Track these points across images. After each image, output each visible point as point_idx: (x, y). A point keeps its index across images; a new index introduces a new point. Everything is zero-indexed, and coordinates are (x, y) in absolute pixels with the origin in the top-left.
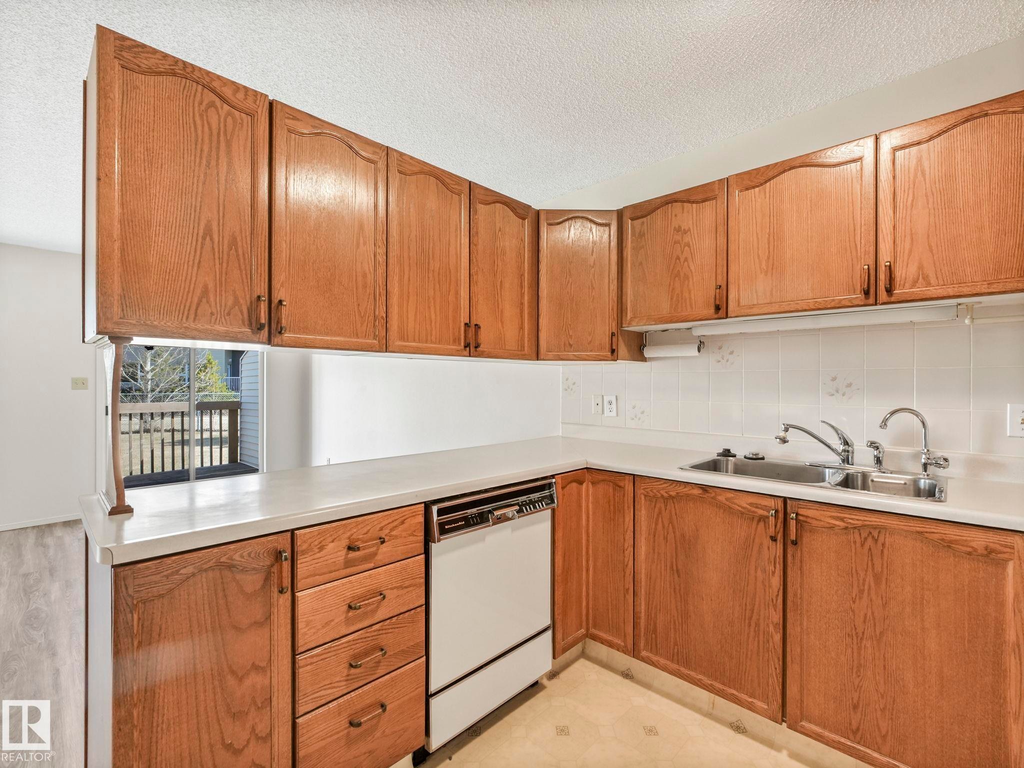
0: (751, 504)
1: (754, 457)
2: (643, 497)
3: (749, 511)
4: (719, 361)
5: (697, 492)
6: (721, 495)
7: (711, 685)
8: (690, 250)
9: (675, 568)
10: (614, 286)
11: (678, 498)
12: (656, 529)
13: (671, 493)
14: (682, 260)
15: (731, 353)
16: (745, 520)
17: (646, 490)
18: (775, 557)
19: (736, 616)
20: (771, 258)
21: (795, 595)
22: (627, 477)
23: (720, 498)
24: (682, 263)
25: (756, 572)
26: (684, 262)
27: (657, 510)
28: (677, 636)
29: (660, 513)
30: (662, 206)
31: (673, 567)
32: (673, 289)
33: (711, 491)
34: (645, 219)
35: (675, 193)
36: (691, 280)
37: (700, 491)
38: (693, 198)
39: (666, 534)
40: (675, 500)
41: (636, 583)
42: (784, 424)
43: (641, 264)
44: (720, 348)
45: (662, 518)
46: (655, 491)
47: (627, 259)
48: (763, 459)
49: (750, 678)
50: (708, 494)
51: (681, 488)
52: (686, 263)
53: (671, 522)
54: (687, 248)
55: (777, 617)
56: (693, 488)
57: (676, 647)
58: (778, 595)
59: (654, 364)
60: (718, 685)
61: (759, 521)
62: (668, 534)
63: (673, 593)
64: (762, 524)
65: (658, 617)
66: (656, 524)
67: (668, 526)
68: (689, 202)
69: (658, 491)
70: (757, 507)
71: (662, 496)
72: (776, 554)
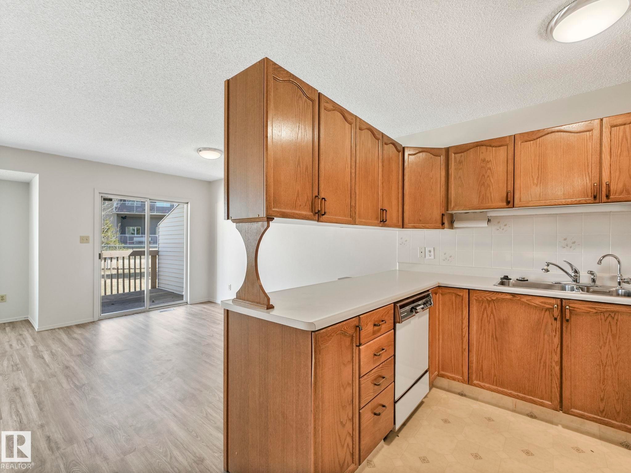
0: (542, 302)
1: (523, 279)
2: (475, 301)
3: (540, 306)
4: (498, 230)
5: (509, 297)
6: (523, 298)
7: (517, 395)
8: (491, 171)
9: (494, 336)
10: (443, 189)
11: (498, 300)
12: (482, 317)
13: (493, 298)
14: (486, 176)
15: (506, 225)
16: (538, 310)
17: (477, 297)
18: (556, 328)
19: (532, 359)
20: (540, 178)
21: (568, 346)
22: (465, 290)
23: (523, 300)
24: (486, 178)
25: (544, 336)
26: (487, 178)
27: (483, 307)
28: (496, 371)
29: (485, 308)
30: (474, 147)
31: (493, 336)
32: (480, 192)
33: (518, 296)
34: (463, 154)
35: (482, 141)
36: (491, 187)
37: (511, 297)
38: (493, 144)
39: (489, 319)
40: (495, 302)
41: (470, 345)
42: (546, 263)
43: (460, 177)
44: (499, 222)
45: (486, 311)
46: (483, 297)
47: (451, 175)
48: (527, 280)
49: (540, 390)
50: (515, 298)
51: (499, 295)
52: (488, 178)
53: (492, 312)
54: (489, 171)
55: (557, 358)
56: (507, 295)
57: (495, 377)
58: (557, 347)
59: (457, 230)
60: (521, 395)
61: (546, 310)
62: (490, 319)
63: (493, 349)
64: (548, 312)
65: (484, 362)
66: (483, 314)
67: (491, 316)
68: (491, 146)
69: (485, 297)
70: (545, 304)
71: (487, 300)
72: (556, 326)
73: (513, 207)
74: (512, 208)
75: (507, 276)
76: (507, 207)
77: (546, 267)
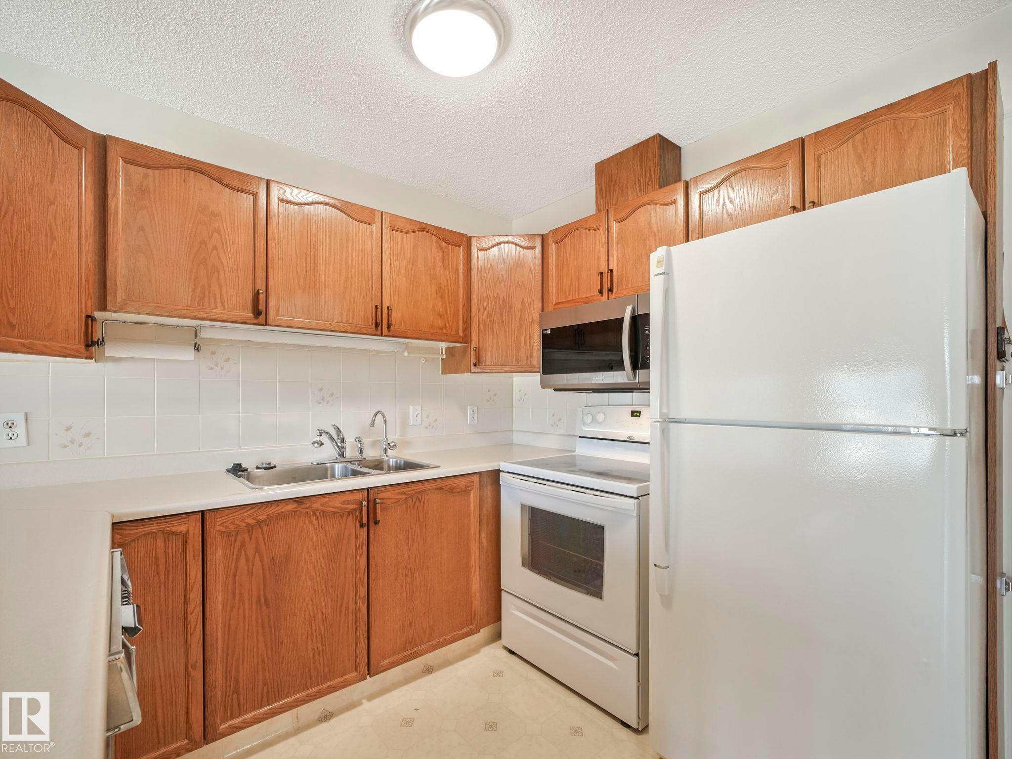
0: (343, 502)
1: (267, 466)
2: (218, 536)
3: (342, 508)
4: (212, 368)
5: (290, 507)
6: (316, 502)
7: (308, 695)
8: (221, 237)
9: (263, 600)
10: (90, 245)
11: (269, 520)
12: (236, 567)
13: (260, 518)
14: (210, 247)
15: (227, 360)
16: (336, 518)
17: (225, 525)
18: (363, 540)
19: (329, 611)
20: (308, 277)
21: (376, 565)
22: (193, 517)
23: (315, 506)
24: (210, 251)
25: (346, 562)
26: (212, 250)
27: (238, 544)
28: (267, 674)
29: (243, 545)
30: (180, 168)
31: (260, 601)
32: (196, 278)
34: (150, 172)
35: (203, 163)
36: (222, 274)
37: (295, 505)
38: (227, 181)
39: (250, 567)
40: (263, 525)
41: (208, 648)
42: (318, 430)
43: (141, 229)
44: (213, 353)
45: (245, 552)
46: (237, 522)
47: (115, 214)
48: (275, 467)
49: (341, 659)
50: (303, 506)
51: (272, 508)
52: (215, 251)
53: (257, 550)
54: (216, 234)
55: (363, 591)
56: (287, 505)
57: (265, 688)
58: (364, 572)
60: (313, 690)
61: (348, 515)
62: (253, 565)
63: (260, 629)
64: (350, 517)
65: (241, 670)
66: (237, 561)
67: (254, 557)
68: (221, 182)
69: (242, 521)
70: (348, 504)
71: (248, 524)
72: (363, 538)
73: (266, 324)
74: (263, 325)
75: (240, 465)
76: (256, 321)
77: (318, 439)
